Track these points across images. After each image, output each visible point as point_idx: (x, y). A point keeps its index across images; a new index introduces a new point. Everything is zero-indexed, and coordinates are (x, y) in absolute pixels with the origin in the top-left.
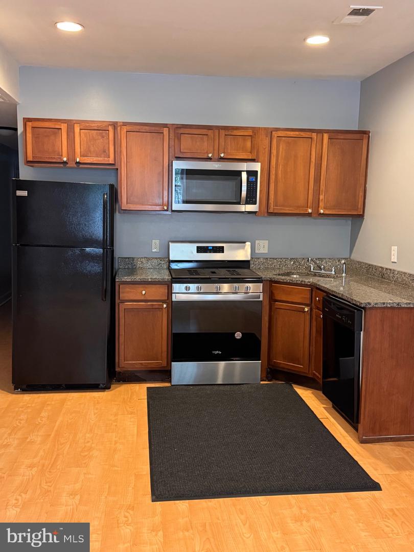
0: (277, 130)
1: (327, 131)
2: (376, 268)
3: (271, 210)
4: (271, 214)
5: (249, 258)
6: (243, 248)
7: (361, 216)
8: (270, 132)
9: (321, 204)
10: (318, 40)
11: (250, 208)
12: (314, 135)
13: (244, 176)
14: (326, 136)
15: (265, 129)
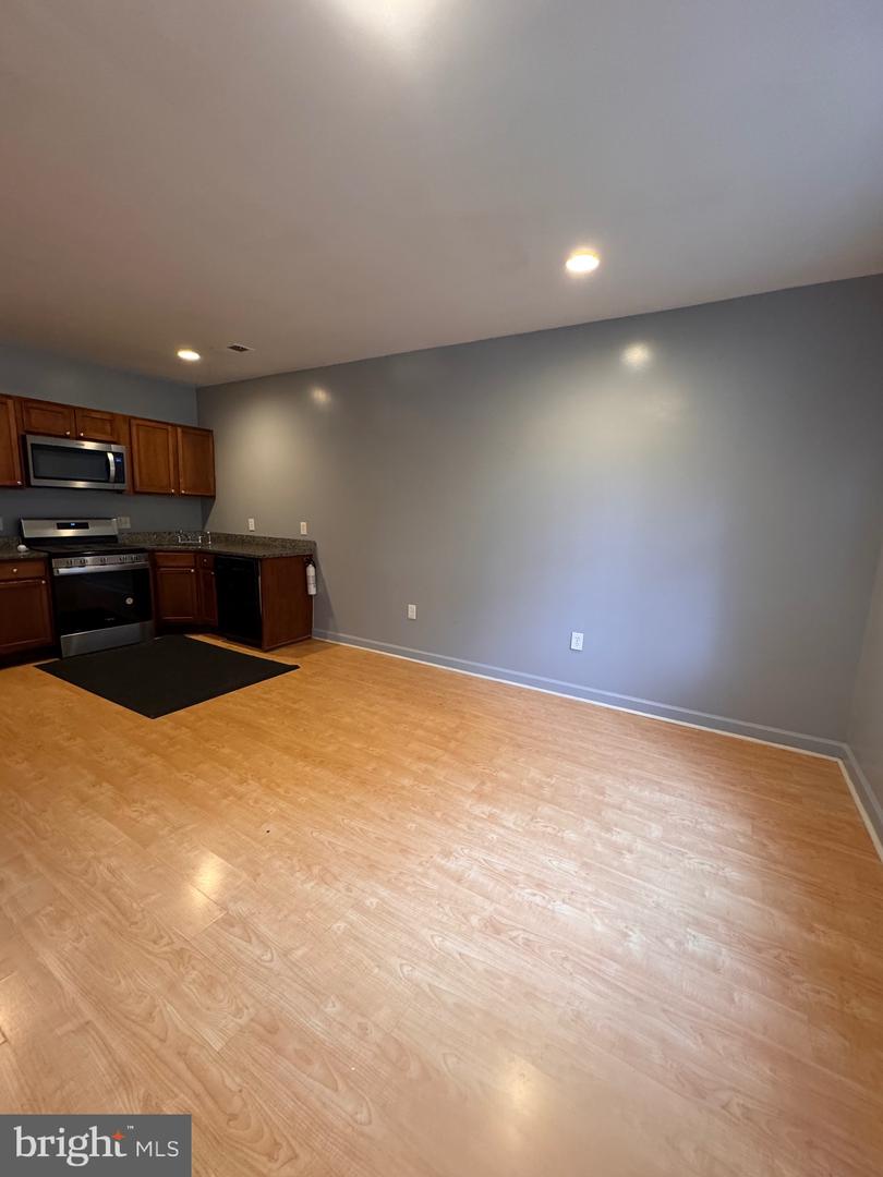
0: (135, 418)
1: (180, 426)
2: (236, 536)
3: (137, 489)
4: (136, 493)
5: (117, 533)
6: (110, 524)
7: (213, 497)
8: (129, 420)
9: (182, 486)
10: (189, 355)
11: (118, 486)
12: (170, 428)
13: (110, 456)
14: (179, 430)
15: (124, 417)
